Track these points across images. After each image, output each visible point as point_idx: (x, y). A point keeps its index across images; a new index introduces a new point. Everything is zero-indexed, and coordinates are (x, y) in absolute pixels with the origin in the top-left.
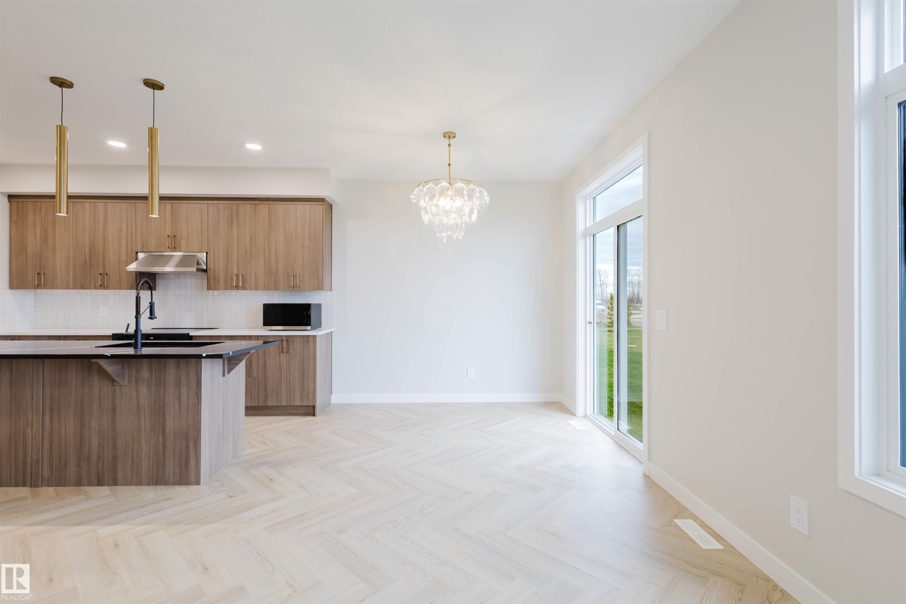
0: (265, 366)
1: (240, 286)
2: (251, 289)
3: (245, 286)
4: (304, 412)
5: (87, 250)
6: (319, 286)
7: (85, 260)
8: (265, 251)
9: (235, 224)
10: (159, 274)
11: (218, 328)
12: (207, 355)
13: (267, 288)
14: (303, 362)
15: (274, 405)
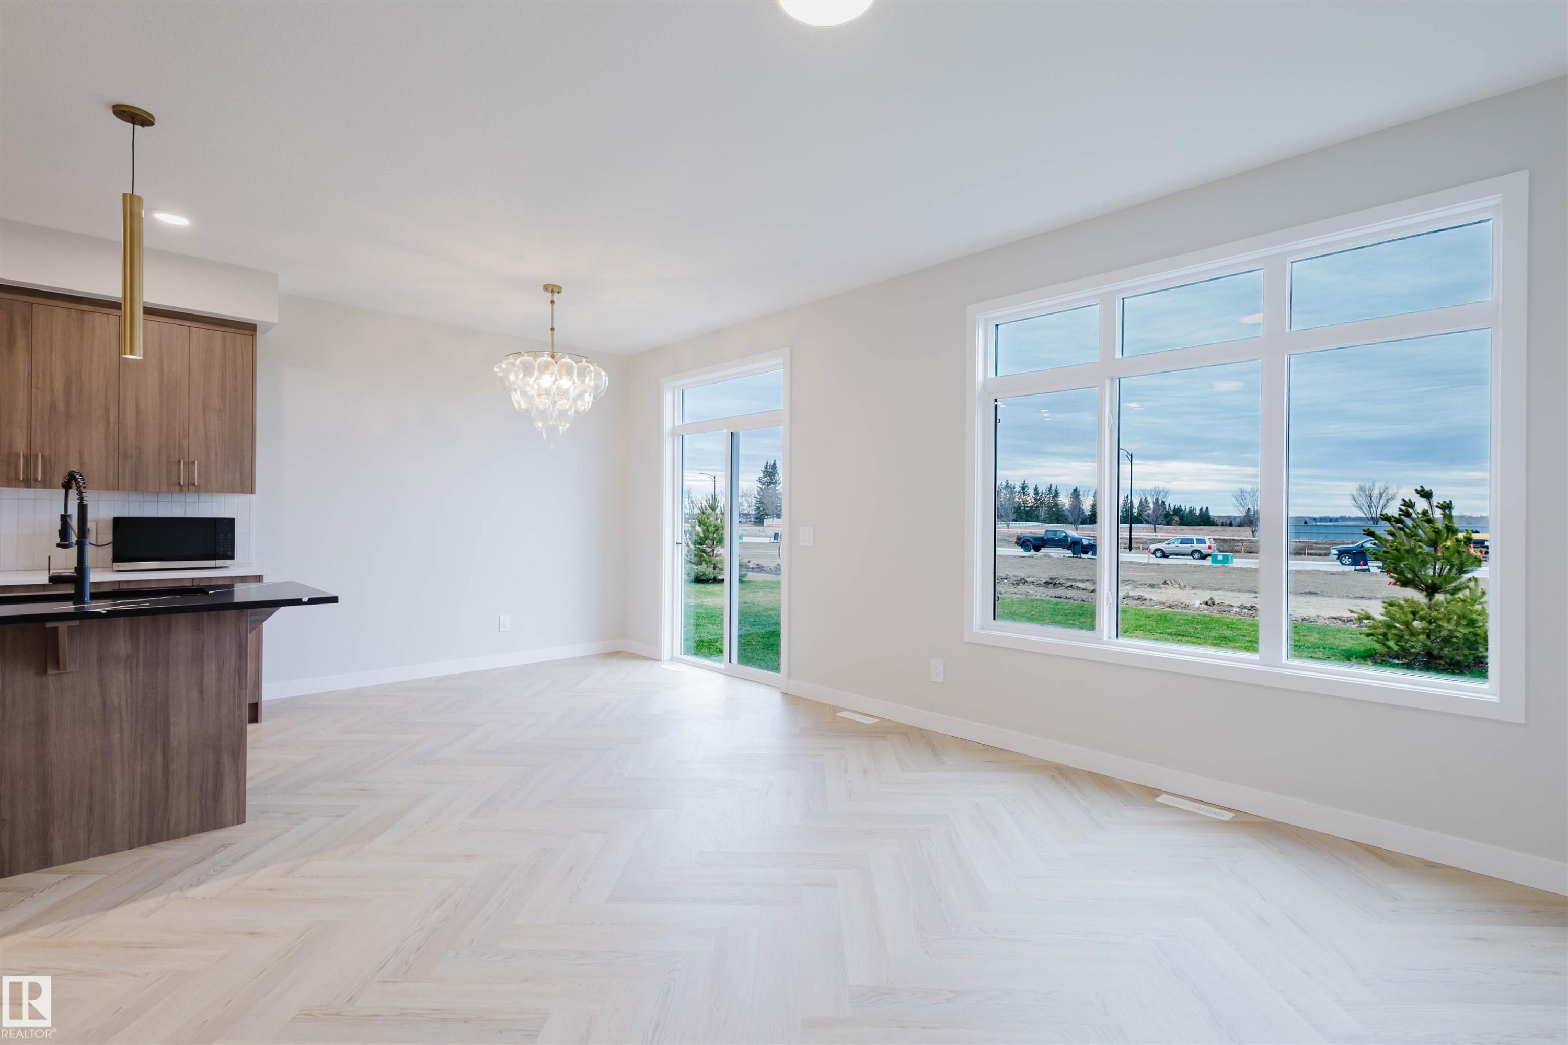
1: (38, 479)
6: (246, 485)
8: (107, 409)
9: (21, 345)
12: (310, 599)
13: (112, 486)
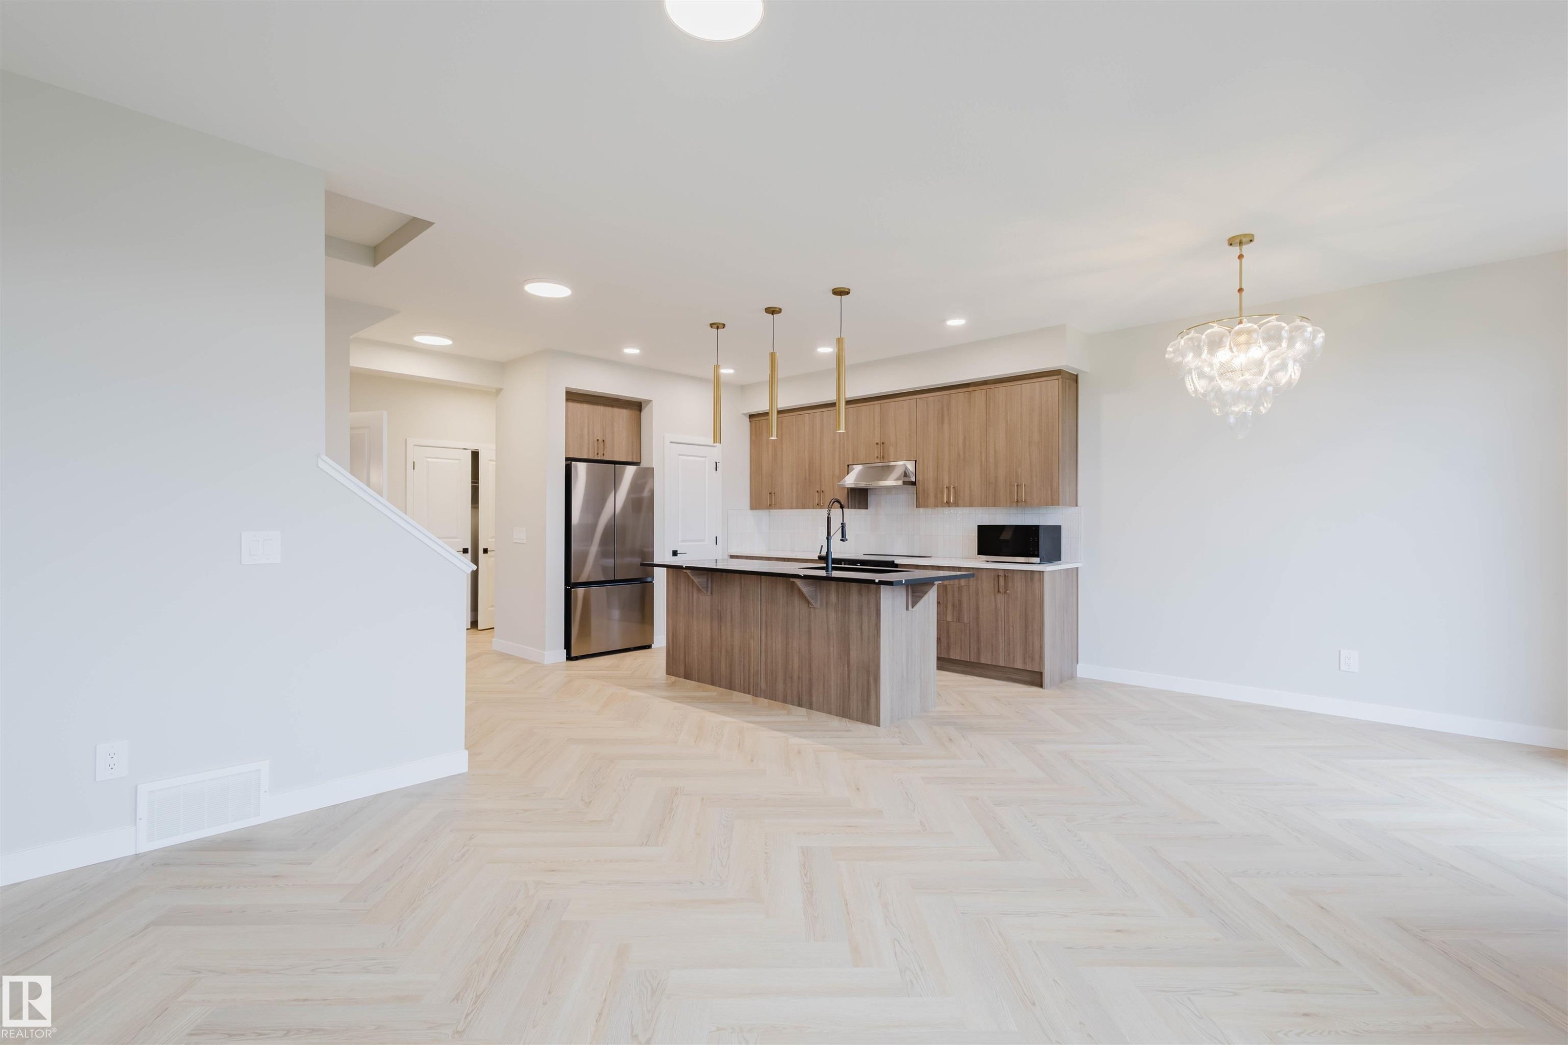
0: (977, 609)
1: (952, 502)
2: (964, 506)
3: (958, 501)
4: (1027, 679)
5: (807, 467)
6: (1053, 501)
7: (806, 477)
8: (981, 453)
9: (946, 421)
10: (870, 489)
11: (930, 557)
13: (983, 504)
14: (1026, 608)
15: (989, 663)
